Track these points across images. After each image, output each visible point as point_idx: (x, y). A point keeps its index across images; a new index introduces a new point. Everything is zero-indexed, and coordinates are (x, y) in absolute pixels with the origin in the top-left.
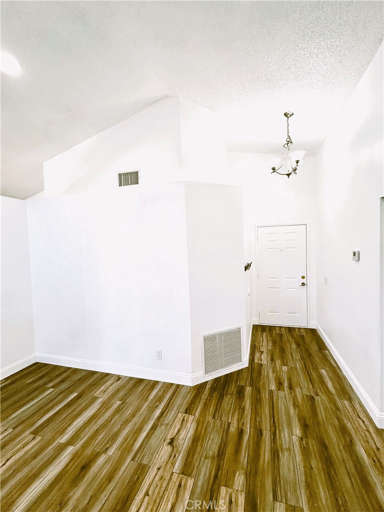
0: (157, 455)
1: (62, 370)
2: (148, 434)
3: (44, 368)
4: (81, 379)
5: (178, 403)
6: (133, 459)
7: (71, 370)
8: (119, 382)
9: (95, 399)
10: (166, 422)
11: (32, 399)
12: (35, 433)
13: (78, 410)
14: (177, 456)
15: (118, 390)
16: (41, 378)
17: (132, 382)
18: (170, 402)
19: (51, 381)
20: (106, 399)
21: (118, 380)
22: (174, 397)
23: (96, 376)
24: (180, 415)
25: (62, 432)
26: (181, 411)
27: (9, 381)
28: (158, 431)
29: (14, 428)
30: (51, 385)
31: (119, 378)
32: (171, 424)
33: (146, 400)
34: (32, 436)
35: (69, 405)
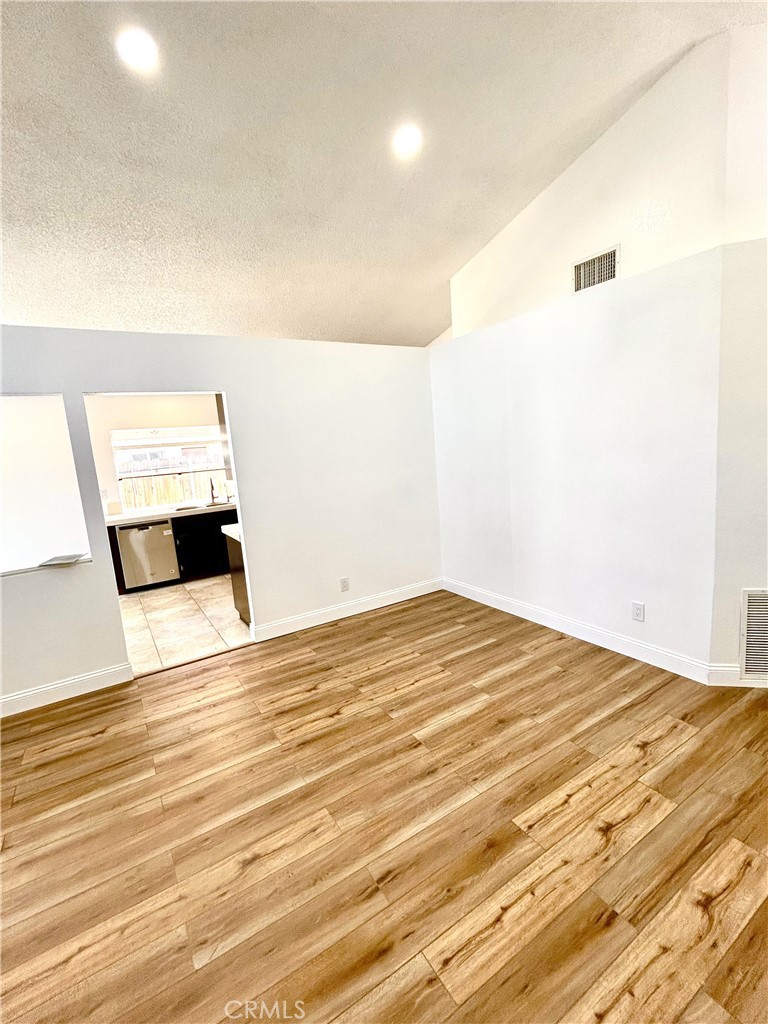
0: (613, 752)
1: (477, 606)
2: (602, 721)
3: (454, 599)
4: (502, 623)
5: (669, 701)
6: (573, 740)
7: (488, 609)
8: (562, 642)
9: (521, 654)
10: (638, 717)
11: (440, 630)
12: (445, 666)
13: (496, 659)
14: (651, 766)
15: (558, 653)
16: (450, 609)
17: (586, 648)
18: (651, 694)
19: (461, 616)
20: (537, 657)
21: (560, 639)
22: (662, 691)
23: (523, 625)
24: (669, 718)
25: (476, 676)
26: (672, 712)
27: (413, 604)
28: (620, 724)
29: (421, 654)
30: (462, 620)
31: (562, 637)
32: (646, 723)
33: (606, 679)
34: (440, 668)
35: (484, 650)
